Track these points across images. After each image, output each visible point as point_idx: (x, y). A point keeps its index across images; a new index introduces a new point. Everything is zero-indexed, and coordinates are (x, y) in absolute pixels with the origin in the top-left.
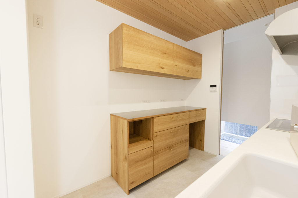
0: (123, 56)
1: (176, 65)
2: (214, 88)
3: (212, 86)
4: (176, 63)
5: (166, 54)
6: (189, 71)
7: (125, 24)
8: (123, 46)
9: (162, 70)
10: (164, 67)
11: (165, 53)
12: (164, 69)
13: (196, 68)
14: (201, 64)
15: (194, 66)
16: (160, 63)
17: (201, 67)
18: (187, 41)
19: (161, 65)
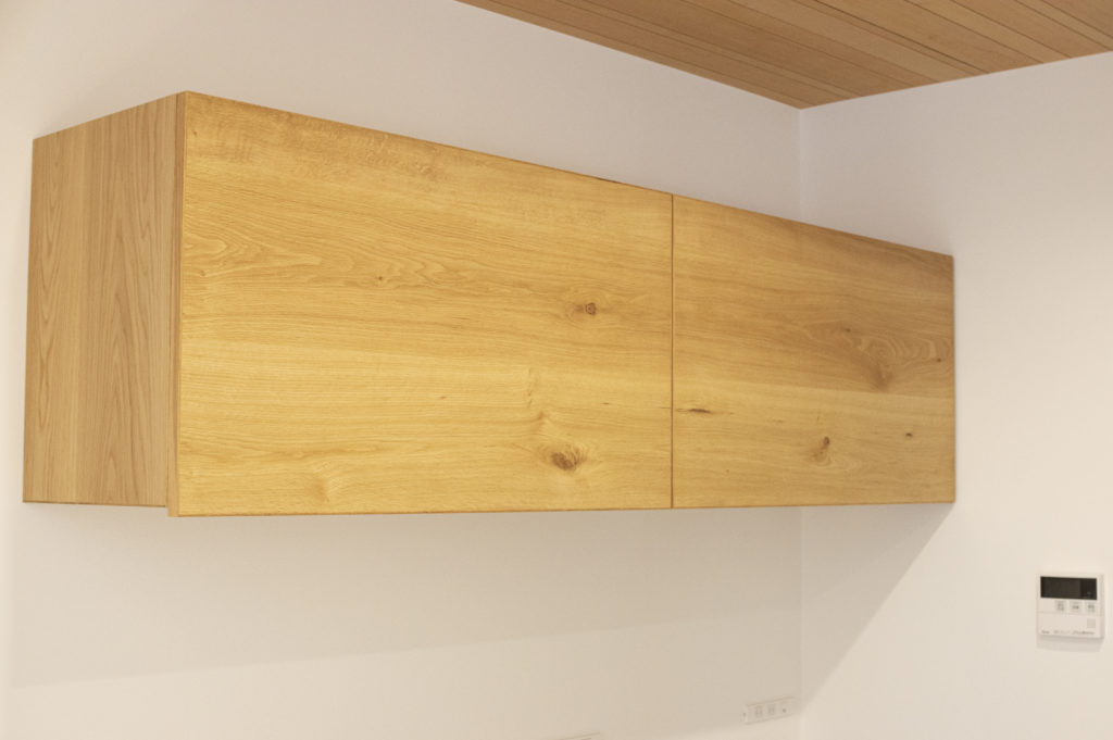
0: (186, 407)
1: (698, 404)
2: (1072, 611)
3: (1053, 587)
4: (703, 385)
5: (599, 316)
6: (832, 446)
7: (209, 100)
8: (186, 310)
9: (561, 479)
10: (582, 444)
11: (591, 309)
12: (582, 470)
13: (901, 405)
14: (943, 355)
15: (880, 379)
16: (541, 416)
17: (949, 380)
18: (801, 107)
19: (553, 436)
